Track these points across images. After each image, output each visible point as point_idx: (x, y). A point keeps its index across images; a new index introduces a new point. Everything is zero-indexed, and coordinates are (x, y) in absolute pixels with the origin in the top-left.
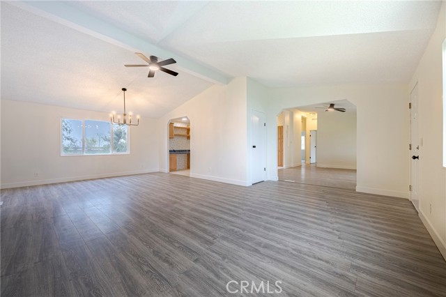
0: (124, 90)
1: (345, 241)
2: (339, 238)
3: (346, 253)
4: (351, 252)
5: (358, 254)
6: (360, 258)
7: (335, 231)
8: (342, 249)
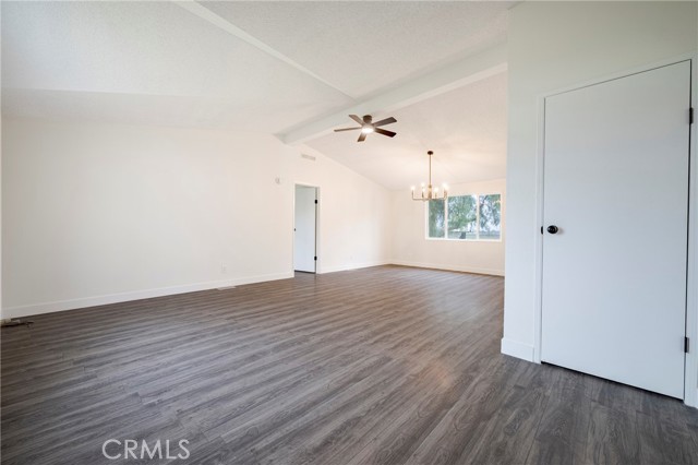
0: (430, 153)
1: (124, 396)
2: (136, 395)
3: (110, 383)
4: (104, 389)
5: (93, 392)
6: (89, 389)
7: (155, 400)
8: (119, 384)
